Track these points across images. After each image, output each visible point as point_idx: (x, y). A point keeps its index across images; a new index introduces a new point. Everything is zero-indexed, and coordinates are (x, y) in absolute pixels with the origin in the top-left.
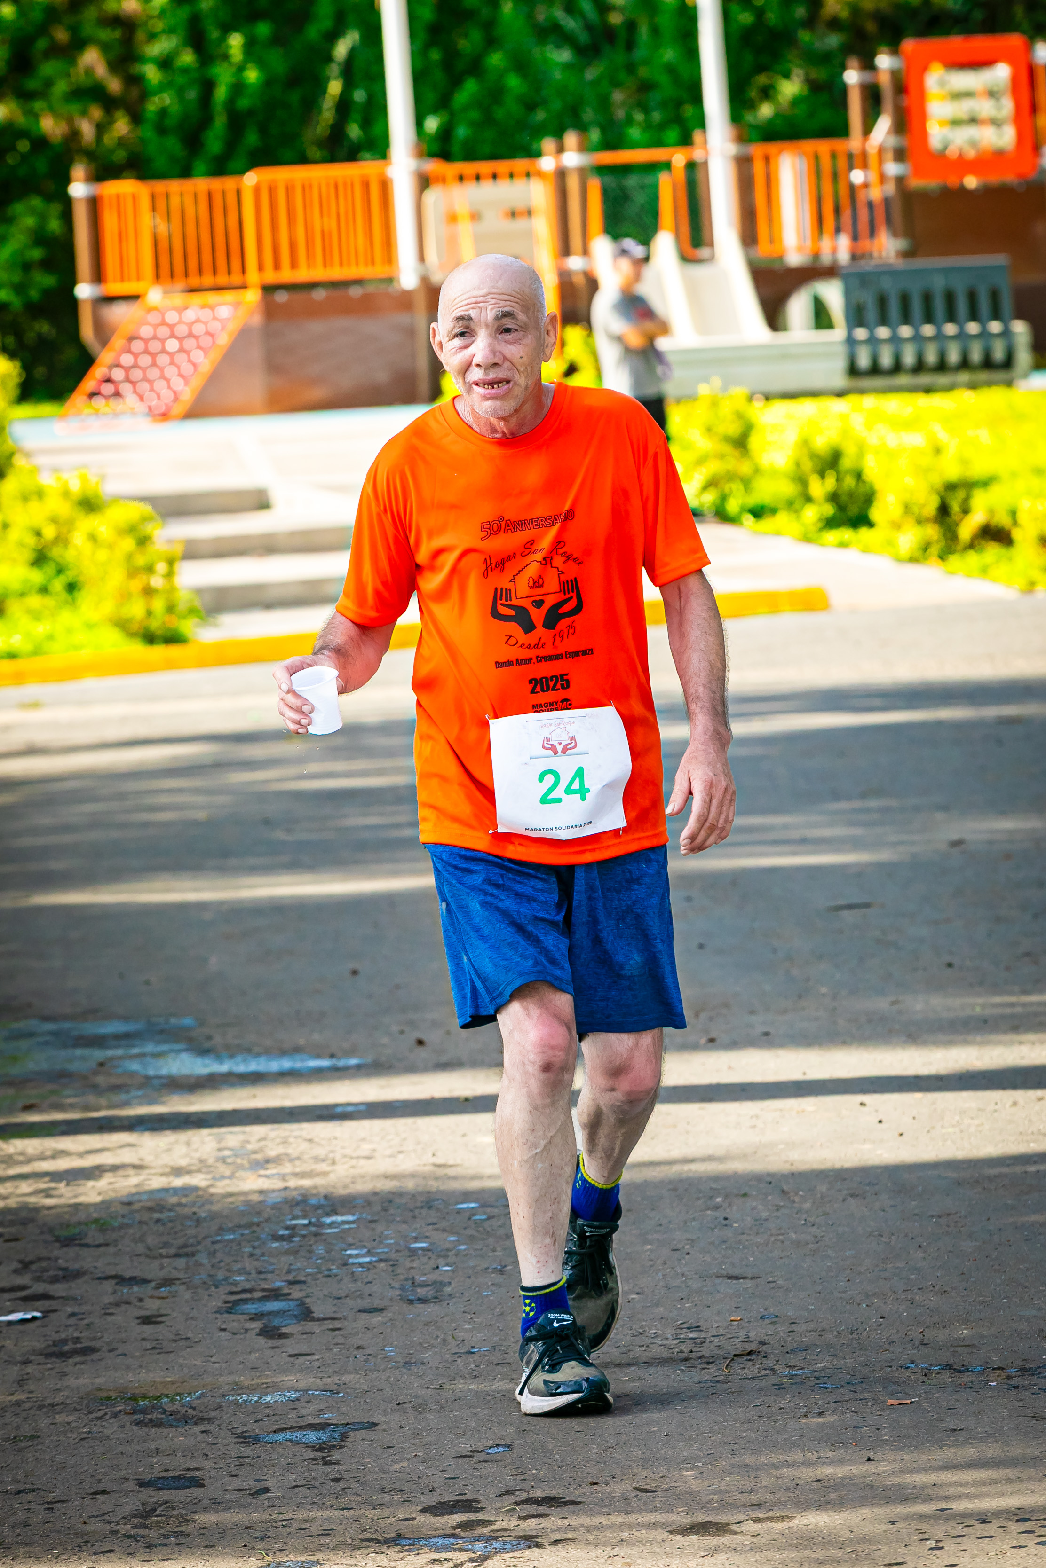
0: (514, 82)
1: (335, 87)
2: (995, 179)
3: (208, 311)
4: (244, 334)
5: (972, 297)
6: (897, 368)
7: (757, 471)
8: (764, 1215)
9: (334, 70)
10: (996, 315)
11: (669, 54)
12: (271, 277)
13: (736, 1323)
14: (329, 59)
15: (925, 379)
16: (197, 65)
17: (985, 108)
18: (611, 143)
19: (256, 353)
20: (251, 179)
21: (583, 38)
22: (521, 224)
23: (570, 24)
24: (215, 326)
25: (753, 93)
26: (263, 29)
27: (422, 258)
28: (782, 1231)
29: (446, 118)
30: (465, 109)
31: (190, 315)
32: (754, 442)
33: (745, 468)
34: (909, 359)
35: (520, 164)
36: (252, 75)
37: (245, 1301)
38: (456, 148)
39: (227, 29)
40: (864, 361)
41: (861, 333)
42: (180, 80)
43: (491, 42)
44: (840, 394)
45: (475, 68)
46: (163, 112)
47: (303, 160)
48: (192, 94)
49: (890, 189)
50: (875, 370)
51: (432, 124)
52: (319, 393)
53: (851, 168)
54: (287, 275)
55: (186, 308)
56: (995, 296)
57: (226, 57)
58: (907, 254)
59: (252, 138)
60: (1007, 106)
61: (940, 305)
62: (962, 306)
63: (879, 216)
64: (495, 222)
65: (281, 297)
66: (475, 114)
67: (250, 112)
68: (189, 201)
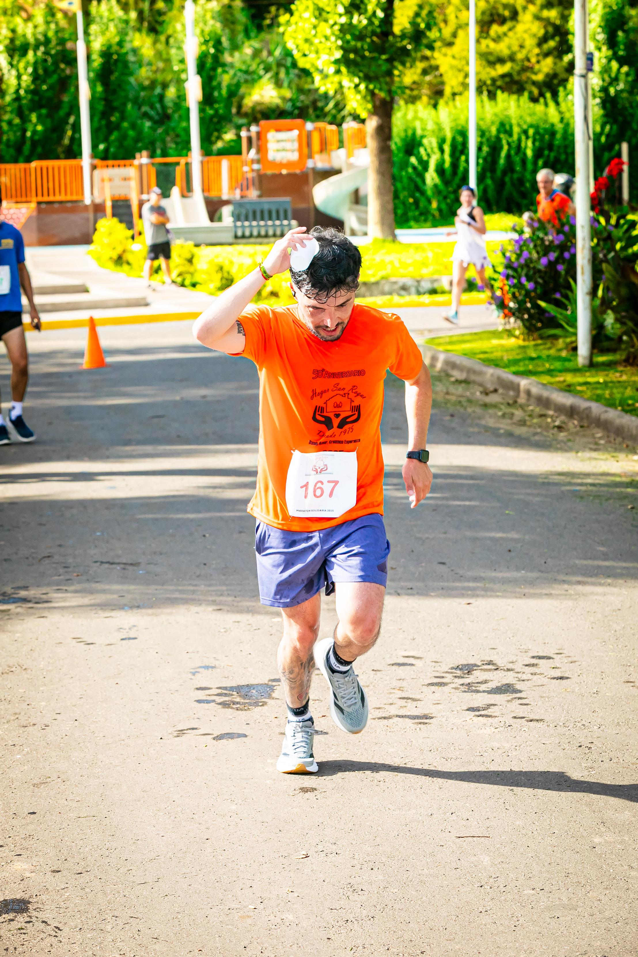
0: (131, 133)
1: (69, 133)
2: (291, 171)
3: (18, 210)
4: (30, 219)
5: (278, 212)
6: (251, 236)
7: (195, 271)
9: (69, 127)
10: (286, 218)
11: (184, 124)
12: (40, 199)
14: (67, 123)
15: (259, 240)
16: (21, 123)
17: (288, 146)
18: (164, 154)
19: (34, 226)
20: (34, 164)
21: (157, 118)
22: (126, 183)
23: (152, 113)
24: (20, 216)
25: (213, 139)
26: (44, 111)
27: (92, 193)
29: (106, 145)
30: (114, 141)
31: (12, 211)
32: (194, 261)
33: (191, 269)
34: (255, 233)
35: (127, 162)
36: (39, 128)
38: (110, 155)
39: (32, 110)
40: (240, 233)
41: (239, 224)
42: (15, 129)
43: (123, 118)
44: (230, 244)
45: (117, 127)
46: (8, 140)
47: (58, 158)
48: (19, 134)
49: (255, 174)
50: (243, 237)
51: (102, 147)
52: (55, 240)
53: (243, 166)
54: (46, 199)
55: (10, 209)
56: (286, 212)
57: (30, 121)
58: (260, 196)
59: (39, 150)
60: (296, 145)
61: (266, 215)
62: (274, 215)
63: (250, 183)
64: (117, 182)
65: (43, 206)
66: (117, 144)
67: (39, 141)
68: (18, 171)
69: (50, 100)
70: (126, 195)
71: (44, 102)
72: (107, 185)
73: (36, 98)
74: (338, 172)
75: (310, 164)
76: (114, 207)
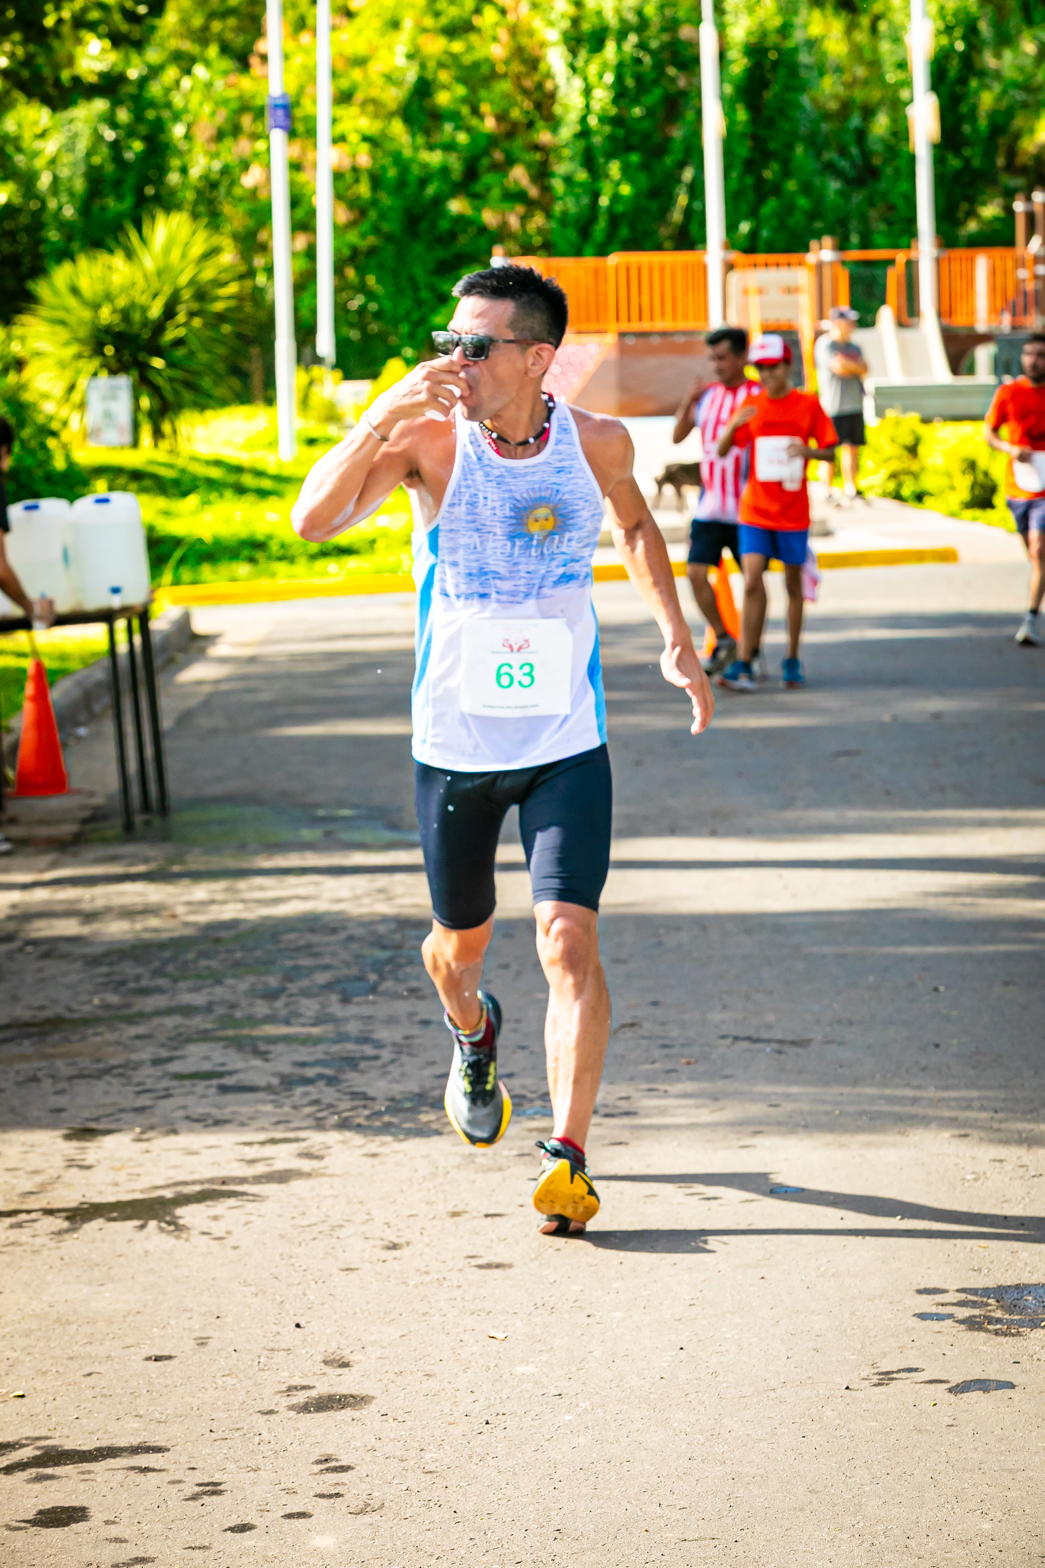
0: (803, 202)
1: (682, 200)
3: (581, 348)
4: (604, 364)
7: (923, 469)
9: (682, 189)
11: (904, 186)
12: (624, 326)
14: (679, 181)
16: (590, 181)
18: (865, 244)
19: (612, 378)
20: (615, 258)
21: (852, 173)
22: (790, 298)
23: (843, 164)
25: (960, 215)
26: (634, 158)
27: (725, 311)
29: (754, 224)
30: (769, 217)
32: (921, 449)
33: (915, 466)
35: (793, 257)
36: (626, 190)
38: (761, 244)
39: (610, 156)
42: (578, 191)
43: (787, 172)
45: (776, 190)
46: (565, 213)
47: (659, 248)
48: (586, 200)
49: (1040, 285)
51: (745, 227)
52: (652, 406)
53: (1017, 268)
54: (635, 326)
57: (607, 176)
59: (624, 232)
63: (1031, 301)
64: (774, 296)
65: (630, 341)
66: (774, 222)
67: (624, 215)
69: (646, 136)
70: (789, 320)
71: (635, 140)
72: (754, 301)
73: (621, 133)
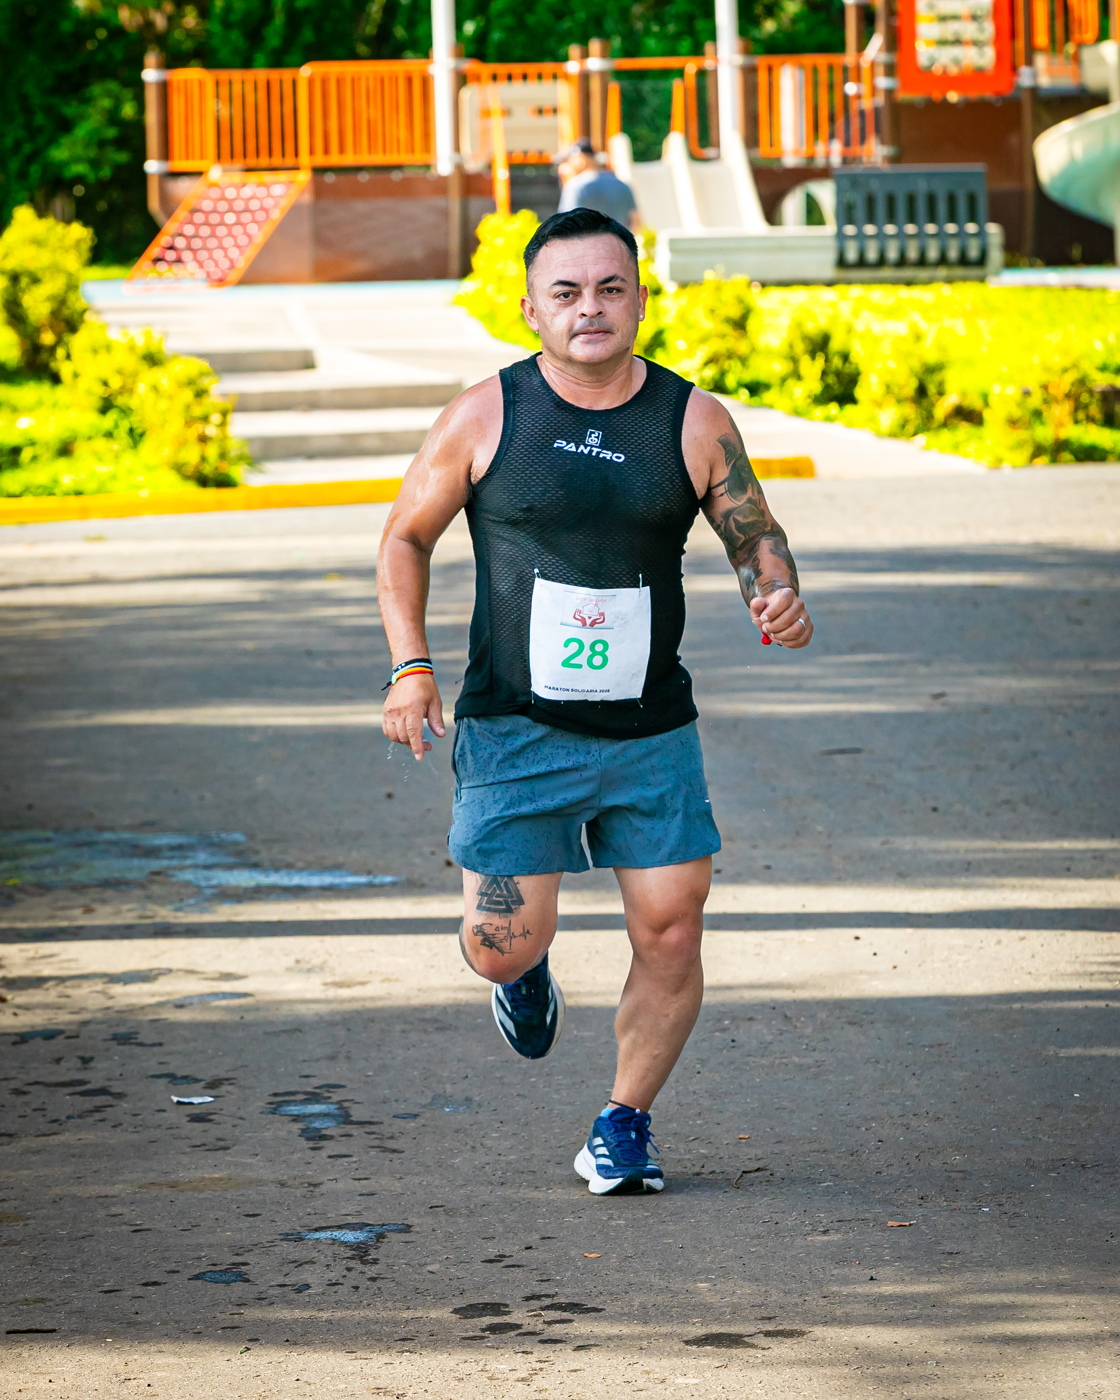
2: (974, 95)
3: (263, 188)
4: (295, 210)
5: (952, 200)
6: (882, 262)
7: (753, 350)
8: (769, 1038)
10: (973, 218)
12: (320, 160)
13: (744, 1141)
15: (907, 273)
17: (969, 30)
18: (630, 52)
19: (305, 228)
20: (306, 71)
22: (547, 120)
24: (269, 203)
25: (759, 10)
27: (457, 148)
28: (786, 1055)
29: (482, 24)
30: (501, 14)
31: (247, 192)
32: (752, 324)
33: (743, 347)
34: (892, 254)
35: (548, 67)
37: (288, 1103)
38: (491, 50)
40: (852, 255)
41: (850, 230)
44: (830, 284)
46: (228, 9)
47: (354, 56)
49: (880, 100)
50: (861, 263)
51: (470, 28)
52: (361, 266)
53: (845, 81)
54: (335, 159)
55: (244, 185)
56: (972, 200)
58: (894, 160)
59: (308, 35)
60: (989, 28)
61: (921, 207)
62: (942, 208)
63: (869, 124)
64: (524, 118)
65: (328, 179)
66: (508, 20)
67: (307, 11)
68: (249, 88)
70: (541, 153)
72: (497, 123)
74: (1100, 99)
75: (1025, 78)
76: (514, 182)
